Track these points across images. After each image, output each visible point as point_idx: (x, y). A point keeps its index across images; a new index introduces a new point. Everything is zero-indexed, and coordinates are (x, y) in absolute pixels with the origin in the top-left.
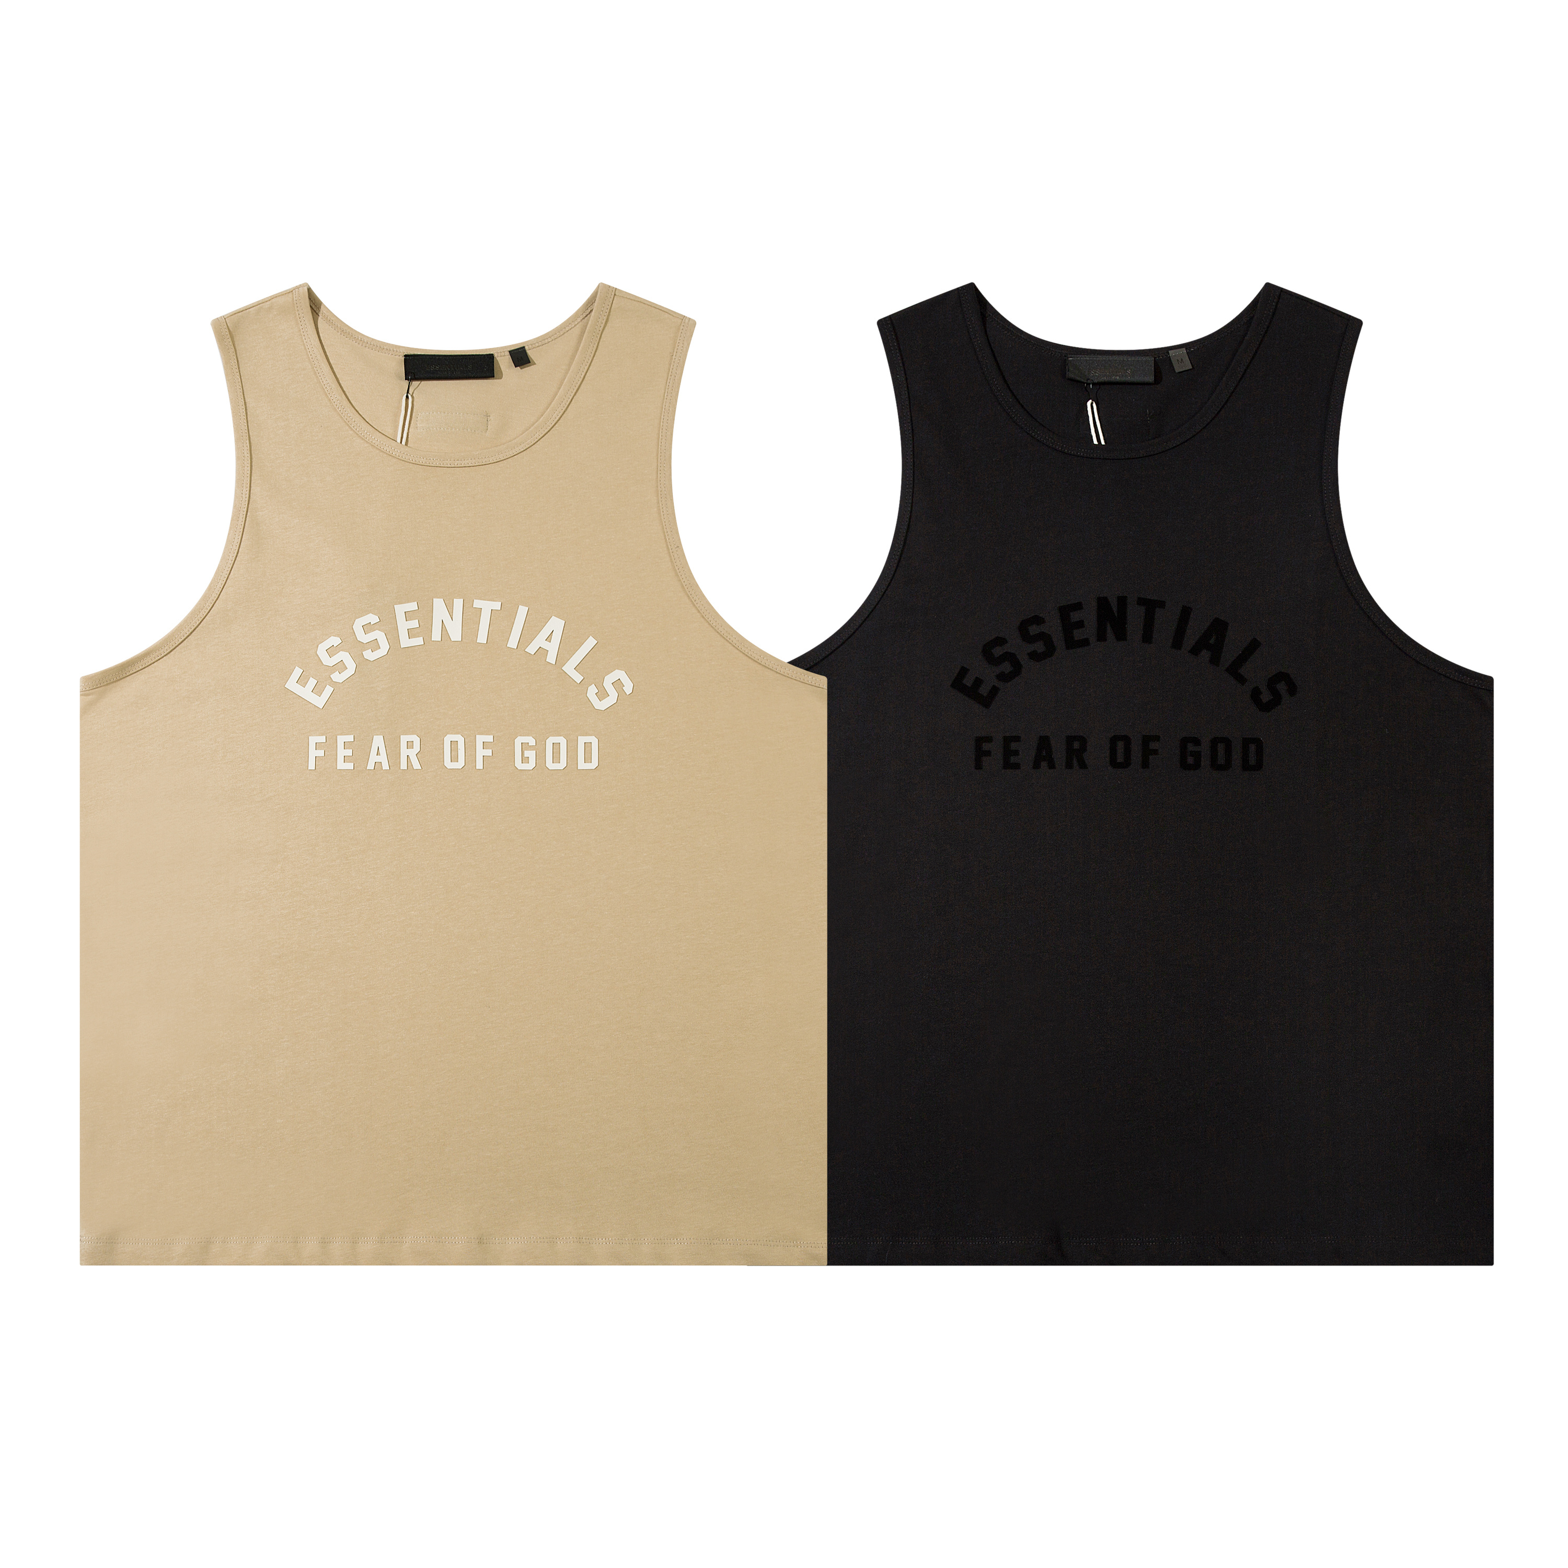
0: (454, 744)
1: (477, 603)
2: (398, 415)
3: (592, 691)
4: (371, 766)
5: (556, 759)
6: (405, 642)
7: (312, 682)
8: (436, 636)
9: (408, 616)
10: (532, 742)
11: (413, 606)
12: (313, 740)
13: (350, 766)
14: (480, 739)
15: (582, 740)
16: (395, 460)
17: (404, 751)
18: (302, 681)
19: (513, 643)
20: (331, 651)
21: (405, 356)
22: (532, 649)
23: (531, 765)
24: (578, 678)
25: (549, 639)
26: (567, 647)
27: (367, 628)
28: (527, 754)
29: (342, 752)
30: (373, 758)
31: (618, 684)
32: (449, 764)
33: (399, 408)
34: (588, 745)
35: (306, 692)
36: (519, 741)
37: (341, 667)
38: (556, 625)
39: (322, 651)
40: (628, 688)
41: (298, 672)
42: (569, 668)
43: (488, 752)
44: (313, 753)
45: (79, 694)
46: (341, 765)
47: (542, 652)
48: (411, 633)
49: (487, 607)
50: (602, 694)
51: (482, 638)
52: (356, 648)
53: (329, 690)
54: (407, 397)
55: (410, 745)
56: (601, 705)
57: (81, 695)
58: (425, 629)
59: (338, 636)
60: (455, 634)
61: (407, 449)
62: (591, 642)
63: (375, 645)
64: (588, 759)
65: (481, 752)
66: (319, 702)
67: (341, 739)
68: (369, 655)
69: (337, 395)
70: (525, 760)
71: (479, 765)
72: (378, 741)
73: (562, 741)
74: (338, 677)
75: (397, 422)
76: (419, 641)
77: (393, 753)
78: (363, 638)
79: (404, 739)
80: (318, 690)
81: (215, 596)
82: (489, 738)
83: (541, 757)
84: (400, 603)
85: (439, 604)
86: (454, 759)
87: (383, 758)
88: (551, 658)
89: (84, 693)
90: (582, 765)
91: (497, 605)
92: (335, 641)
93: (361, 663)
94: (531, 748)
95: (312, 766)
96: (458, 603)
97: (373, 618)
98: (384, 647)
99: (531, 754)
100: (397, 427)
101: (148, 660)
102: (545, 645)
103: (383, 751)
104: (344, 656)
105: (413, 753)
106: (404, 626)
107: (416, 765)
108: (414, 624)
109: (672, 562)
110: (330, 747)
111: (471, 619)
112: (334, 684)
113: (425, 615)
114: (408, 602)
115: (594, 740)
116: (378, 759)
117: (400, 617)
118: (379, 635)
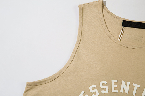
1: (134, 84)
2: (119, 34)
6: (113, 91)
9: (115, 84)
11: (116, 81)
16: (117, 44)
18: (84, 95)
20: (93, 89)
21: (123, 21)
27: (104, 84)
33: (120, 32)
37: (95, 93)
39: (90, 88)
41: (83, 92)
45: (25, 86)
48: (115, 89)
49: (136, 86)
51: (134, 94)
52: (100, 89)
54: (122, 30)
57: (26, 87)
58: (119, 88)
59: (96, 85)
60: (127, 92)
61: (120, 42)
63: (105, 89)
68: (103, 92)
69: (105, 26)
74: (93, 95)
75: (119, 35)
76: (117, 91)
78: (102, 87)
81: (66, 68)
84: (113, 80)
85: (123, 82)
89: (27, 87)
91: (139, 86)
92: (94, 86)
96: (128, 83)
97: (105, 82)
98: (107, 91)
100: (119, 36)
101: (46, 82)
104: (96, 91)
106: (113, 86)
108: (116, 86)
111: (131, 88)
113: (119, 84)
117: (113, 84)
118: (106, 87)
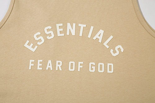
0: (72, 64)
1: (80, 25)
3: (112, 51)
4: (47, 69)
5: (101, 69)
6: (59, 35)
7: (32, 45)
8: (68, 33)
9: (60, 27)
10: (94, 64)
11: (61, 25)
12: (31, 61)
13: (41, 69)
14: (80, 63)
15: (109, 64)
17: (57, 65)
18: (29, 44)
19: (89, 36)
20: (38, 36)
22: (95, 38)
23: (94, 71)
24: (108, 47)
25: (99, 36)
26: (105, 38)
27: (48, 30)
28: (93, 67)
29: (39, 65)
30: (48, 66)
31: (119, 49)
32: (70, 70)
34: (110, 66)
35: (30, 47)
36: (90, 64)
37: (40, 40)
38: (101, 32)
39: (35, 36)
40: (122, 50)
41: (28, 42)
42: (105, 44)
43: (82, 67)
44: (31, 65)
46: (39, 68)
47: (97, 39)
48: (61, 32)
49: (82, 26)
50: (115, 52)
51: (81, 35)
52: (45, 36)
53: (36, 47)
55: (59, 63)
56: (115, 55)
58: (65, 31)
59: (40, 32)
60: (73, 33)
62: (111, 37)
63: (50, 35)
64: (110, 70)
65: (79, 67)
66: (33, 50)
67: (39, 61)
68: (48, 38)
70: (92, 69)
71: (79, 70)
72: (50, 62)
73: (103, 64)
74: (39, 43)
76: (63, 35)
77: (54, 65)
78: (47, 33)
79: (57, 62)
80: (33, 47)
81: (5, 20)
82: (82, 63)
83: (96, 68)
85: (69, 24)
86: (72, 68)
87: (51, 67)
88: (100, 41)
90: (108, 72)
91: (85, 26)
92: (39, 33)
93: (46, 40)
94: (94, 66)
95: (30, 68)
96: (74, 25)
97: (50, 27)
98: (53, 36)
99: (94, 67)
102: (98, 37)
103: (51, 64)
104: (41, 38)
105: (60, 66)
106: (59, 30)
107: (61, 69)
108: (62, 30)
109: (136, 14)
110: (35, 63)
111: (78, 29)
112: (38, 45)
113: (65, 28)
114: (60, 23)
115: (112, 65)
116: (49, 67)
117: (58, 28)
118: (51, 32)
